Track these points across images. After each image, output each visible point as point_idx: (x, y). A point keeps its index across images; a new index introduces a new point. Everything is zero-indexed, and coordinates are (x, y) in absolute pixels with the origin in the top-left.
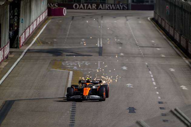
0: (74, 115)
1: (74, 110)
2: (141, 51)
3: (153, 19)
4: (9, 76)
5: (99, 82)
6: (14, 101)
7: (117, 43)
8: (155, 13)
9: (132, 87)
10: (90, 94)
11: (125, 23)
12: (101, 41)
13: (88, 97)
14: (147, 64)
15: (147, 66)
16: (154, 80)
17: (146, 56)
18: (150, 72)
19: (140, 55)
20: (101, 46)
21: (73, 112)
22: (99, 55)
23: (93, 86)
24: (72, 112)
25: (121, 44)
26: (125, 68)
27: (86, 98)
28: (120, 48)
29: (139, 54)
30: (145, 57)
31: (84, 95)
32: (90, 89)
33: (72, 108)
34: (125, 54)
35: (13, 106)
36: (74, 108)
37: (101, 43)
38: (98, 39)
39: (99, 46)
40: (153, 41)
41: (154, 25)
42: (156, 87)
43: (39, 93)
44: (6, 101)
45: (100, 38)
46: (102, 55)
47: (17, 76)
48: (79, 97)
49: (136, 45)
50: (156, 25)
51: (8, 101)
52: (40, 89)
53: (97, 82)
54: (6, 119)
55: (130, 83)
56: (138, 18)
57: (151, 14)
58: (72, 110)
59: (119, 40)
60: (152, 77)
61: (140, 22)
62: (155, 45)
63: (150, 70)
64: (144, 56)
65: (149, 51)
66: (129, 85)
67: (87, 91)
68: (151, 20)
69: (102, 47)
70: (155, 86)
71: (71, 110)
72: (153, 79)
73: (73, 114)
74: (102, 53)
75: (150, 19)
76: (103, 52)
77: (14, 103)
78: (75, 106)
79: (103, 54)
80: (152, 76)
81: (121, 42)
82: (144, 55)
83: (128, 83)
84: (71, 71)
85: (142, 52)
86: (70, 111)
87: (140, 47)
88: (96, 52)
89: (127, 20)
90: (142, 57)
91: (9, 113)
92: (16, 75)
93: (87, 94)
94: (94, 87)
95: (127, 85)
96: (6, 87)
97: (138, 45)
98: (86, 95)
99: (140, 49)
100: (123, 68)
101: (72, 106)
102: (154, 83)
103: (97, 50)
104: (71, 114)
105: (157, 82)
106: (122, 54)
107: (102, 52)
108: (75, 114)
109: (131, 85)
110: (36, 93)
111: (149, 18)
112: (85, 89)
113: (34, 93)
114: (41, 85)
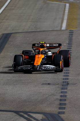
0: (71, 47)
1: (70, 42)
4: (7, 9)
5: (58, 45)
6: (11, 34)
10: (42, 64)
13: (40, 67)
21: (70, 44)
23: (49, 53)
24: (69, 44)
27: (38, 69)
31: (35, 64)
32: (43, 56)
33: (69, 40)
35: (10, 39)
36: (71, 40)
44: (3, 34)
47: (13, 9)
48: (29, 67)
51: (5, 34)
53: (55, 45)
54: (3, 52)
58: (69, 42)
67: (39, 60)
71: (67, 42)
73: (70, 46)
77: (11, 36)
78: (72, 38)
84: (68, 3)
86: (66, 43)
91: (6, 46)
92: (13, 8)
93: (39, 64)
94: (50, 54)
96: (3, 20)
98: (38, 65)
101: (69, 38)
104: (68, 46)
108: (72, 46)
112: (37, 56)
113: (31, 26)
114: (37, 17)
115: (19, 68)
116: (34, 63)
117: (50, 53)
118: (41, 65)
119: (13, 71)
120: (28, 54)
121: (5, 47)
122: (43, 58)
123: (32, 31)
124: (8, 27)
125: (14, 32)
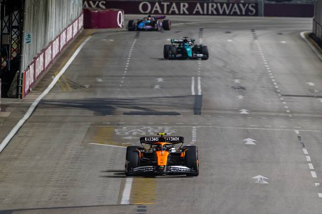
2: (286, 105)
3: (311, 36)
6: (11, 211)
7: (232, 87)
8: (316, 23)
9: (265, 182)
11: (252, 44)
12: (199, 82)
14: (297, 132)
15: (299, 137)
16: (313, 168)
17: (295, 115)
18: (305, 151)
19: (281, 114)
20: (200, 94)
22: (195, 114)
23: (172, 149)
25: (241, 89)
26: (250, 141)
27: (165, 171)
28: (241, 97)
29: (279, 112)
30: (293, 117)
32: (168, 153)
34: (251, 110)
37: (199, 87)
38: (193, 78)
39: (193, 93)
40: (311, 84)
41: (313, 48)
42: (318, 184)
43: (64, 195)
45: (196, 77)
46: (200, 113)
48: (151, 168)
49: (275, 91)
50: (318, 49)
52: (67, 187)
53: (174, 139)
55: (260, 174)
56: (280, 34)
57: (307, 25)
59: (237, 81)
60: (310, 162)
61: (284, 42)
62: (316, 91)
63: (304, 146)
64: (291, 116)
65: (302, 104)
66: (258, 177)
68: (307, 38)
69: (201, 96)
70: (315, 180)
72: (311, 166)
74: (200, 109)
75: (306, 35)
76: (202, 107)
79: (202, 111)
80: (309, 159)
81: (242, 85)
82: (291, 112)
83: (257, 175)
85: (286, 107)
87: (283, 95)
88: (188, 107)
89: (255, 38)
90: (287, 118)
93: (165, 164)
94: (174, 150)
95: (255, 177)
97: (278, 91)
98: (164, 166)
99: (282, 101)
100: (246, 141)
102: (314, 174)
103: (191, 102)
105: (318, 173)
106: (244, 112)
107: (201, 106)
109: (263, 177)
110: (59, 195)
111: (302, 34)
112: (159, 153)
113: (54, 195)
115: (136, 169)
116: (157, 163)
118: (167, 165)
122: (168, 156)
124: (3, 197)
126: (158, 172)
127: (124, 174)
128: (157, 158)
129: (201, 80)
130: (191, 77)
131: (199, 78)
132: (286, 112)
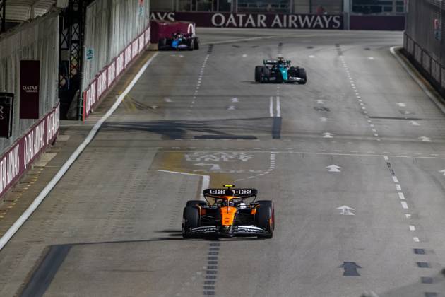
0: (213, 280)
1: (212, 267)
2: (373, 128)
3: (402, 52)
4: (60, 186)
5: (250, 192)
6: (70, 246)
7: (315, 108)
8: (407, 37)
9: (352, 214)
10: (236, 223)
11: (336, 61)
12: (278, 102)
13: (233, 229)
14: (386, 158)
15: (388, 164)
16: (403, 198)
17: (384, 139)
18: (395, 179)
19: (369, 138)
20: (279, 116)
21: (212, 273)
22: (274, 138)
23: (242, 204)
24: (208, 272)
25: (325, 110)
26: (334, 168)
27: (230, 232)
28: (324, 119)
29: (369, 136)
30: (383, 142)
31: (224, 224)
32: (235, 210)
33: (209, 263)
34: (335, 134)
35: (67, 259)
36: (213, 263)
37: (278, 108)
38: (271, 98)
39: (272, 115)
40: (402, 105)
41: (404, 65)
42: (409, 215)
43: (129, 228)
44: (51, 247)
45: (275, 97)
46: (279, 137)
47: (76, 187)
48: (213, 229)
49: (362, 112)
50: (409, 66)
51: (56, 246)
52: (132, 218)
53: (245, 192)
54: (50, 289)
55: (345, 205)
56: (368, 49)
57: (397, 39)
58: (209, 268)
59: (320, 101)
60: (400, 191)
61: (371, 58)
62: (407, 113)
63: (393, 173)
64: (380, 140)
65: (391, 127)
66: (343, 208)
67: (229, 216)
68: (398, 54)
69: (281, 118)
70: (406, 211)
71: (205, 268)
72: (402, 196)
73: (211, 277)
74: (279, 132)
75: (395, 50)
76: (282, 131)
77: (69, 250)
78: (216, 258)
79: (281, 135)
80: (399, 187)
81: (326, 106)
82: (380, 136)
83: (342, 205)
84: (207, 174)
85: (374, 130)
86: (203, 270)
87: (370, 117)
88: (265, 130)
89: (340, 53)
90: (375, 142)
92: (75, 184)
93: (231, 223)
94: (243, 206)
95: (340, 208)
96: (51, 212)
97: (365, 112)
98: (230, 226)
99: (370, 123)
100: (330, 168)
101: (209, 258)
102: (405, 205)
103: (269, 125)
104: (207, 277)
105: (410, 203)
106: (328, 135)
107: (280, 129)
108: (215, 277)
109: (348, 208)
110: (123, 228)
111: (392, 49)
112: (224, 210)
113: (117, 228)
114: (134, 208)
115: (195, 230)
116: (221, 222)
117: (244, 204)
118: (234, 225)
119: (182, 237)
120: (205, 206)
121: (56, 276)
122: (235, 214)
123: (120, 240)
124: (62, 230)
125: (76, 242)
126: (222, 234)
127: (180, 235)
128: (221, 215)
129: (280, 101)
130: (269, 96)
131: (278, 98)
132: (374, 136)
